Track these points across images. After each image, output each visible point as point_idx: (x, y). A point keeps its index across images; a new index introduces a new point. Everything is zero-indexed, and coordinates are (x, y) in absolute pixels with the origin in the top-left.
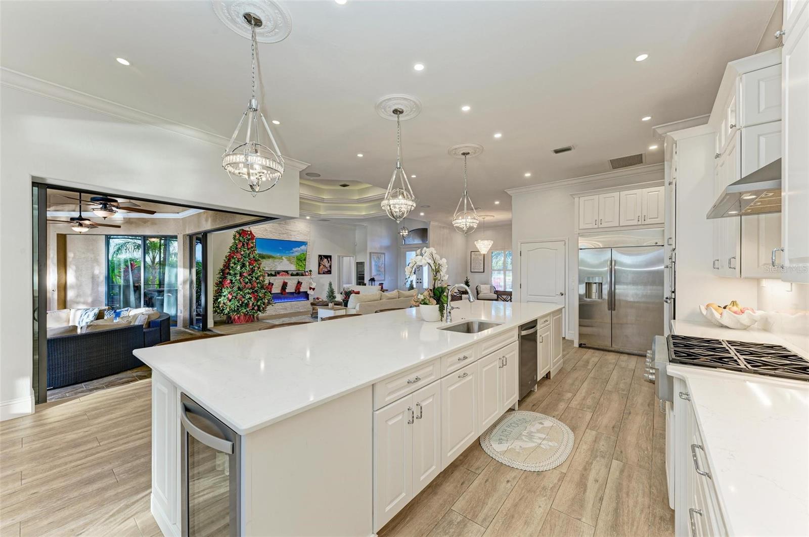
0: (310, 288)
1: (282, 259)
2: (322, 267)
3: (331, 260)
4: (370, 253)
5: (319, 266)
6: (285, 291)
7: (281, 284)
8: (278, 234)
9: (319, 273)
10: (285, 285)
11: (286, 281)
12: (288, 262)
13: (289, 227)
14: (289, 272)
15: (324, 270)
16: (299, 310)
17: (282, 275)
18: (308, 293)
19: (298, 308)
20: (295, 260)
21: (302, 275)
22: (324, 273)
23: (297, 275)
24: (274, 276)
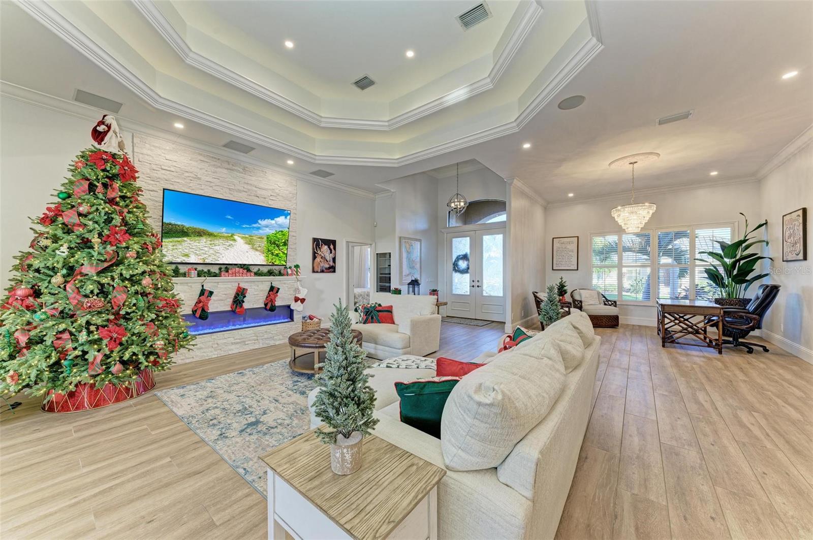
0: (297, 299)
1: (234, 240)
2: (318, 259)
3: (335, 249)
4: (400, 238)
5: (314, 258)
6: (242, 306)
7: (233, 293)
8: (227, 191)
9: (314, 272)
10: (240, 296)
11: (243, 285)
12: (247, 247)
13: (253, 178)
14: (251, 268)
15: (322, 265)
16: (272, 343)
17: (235, 274)
18: (292, 307)
19: (272, 338)
20: (264, 243)
21: (280, 274)
22: (322, 271)
23: (270, 273)
24: (215, 275)
